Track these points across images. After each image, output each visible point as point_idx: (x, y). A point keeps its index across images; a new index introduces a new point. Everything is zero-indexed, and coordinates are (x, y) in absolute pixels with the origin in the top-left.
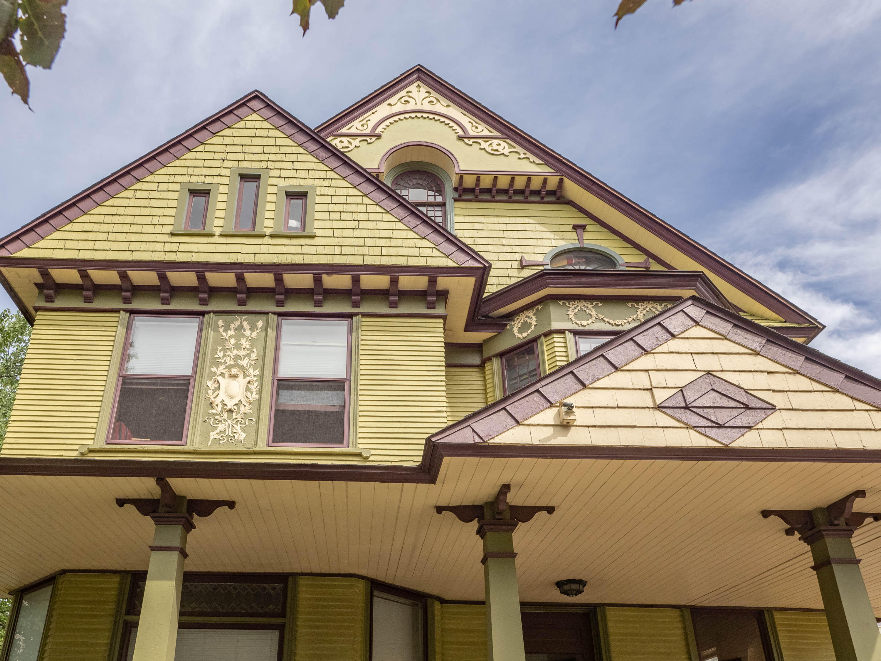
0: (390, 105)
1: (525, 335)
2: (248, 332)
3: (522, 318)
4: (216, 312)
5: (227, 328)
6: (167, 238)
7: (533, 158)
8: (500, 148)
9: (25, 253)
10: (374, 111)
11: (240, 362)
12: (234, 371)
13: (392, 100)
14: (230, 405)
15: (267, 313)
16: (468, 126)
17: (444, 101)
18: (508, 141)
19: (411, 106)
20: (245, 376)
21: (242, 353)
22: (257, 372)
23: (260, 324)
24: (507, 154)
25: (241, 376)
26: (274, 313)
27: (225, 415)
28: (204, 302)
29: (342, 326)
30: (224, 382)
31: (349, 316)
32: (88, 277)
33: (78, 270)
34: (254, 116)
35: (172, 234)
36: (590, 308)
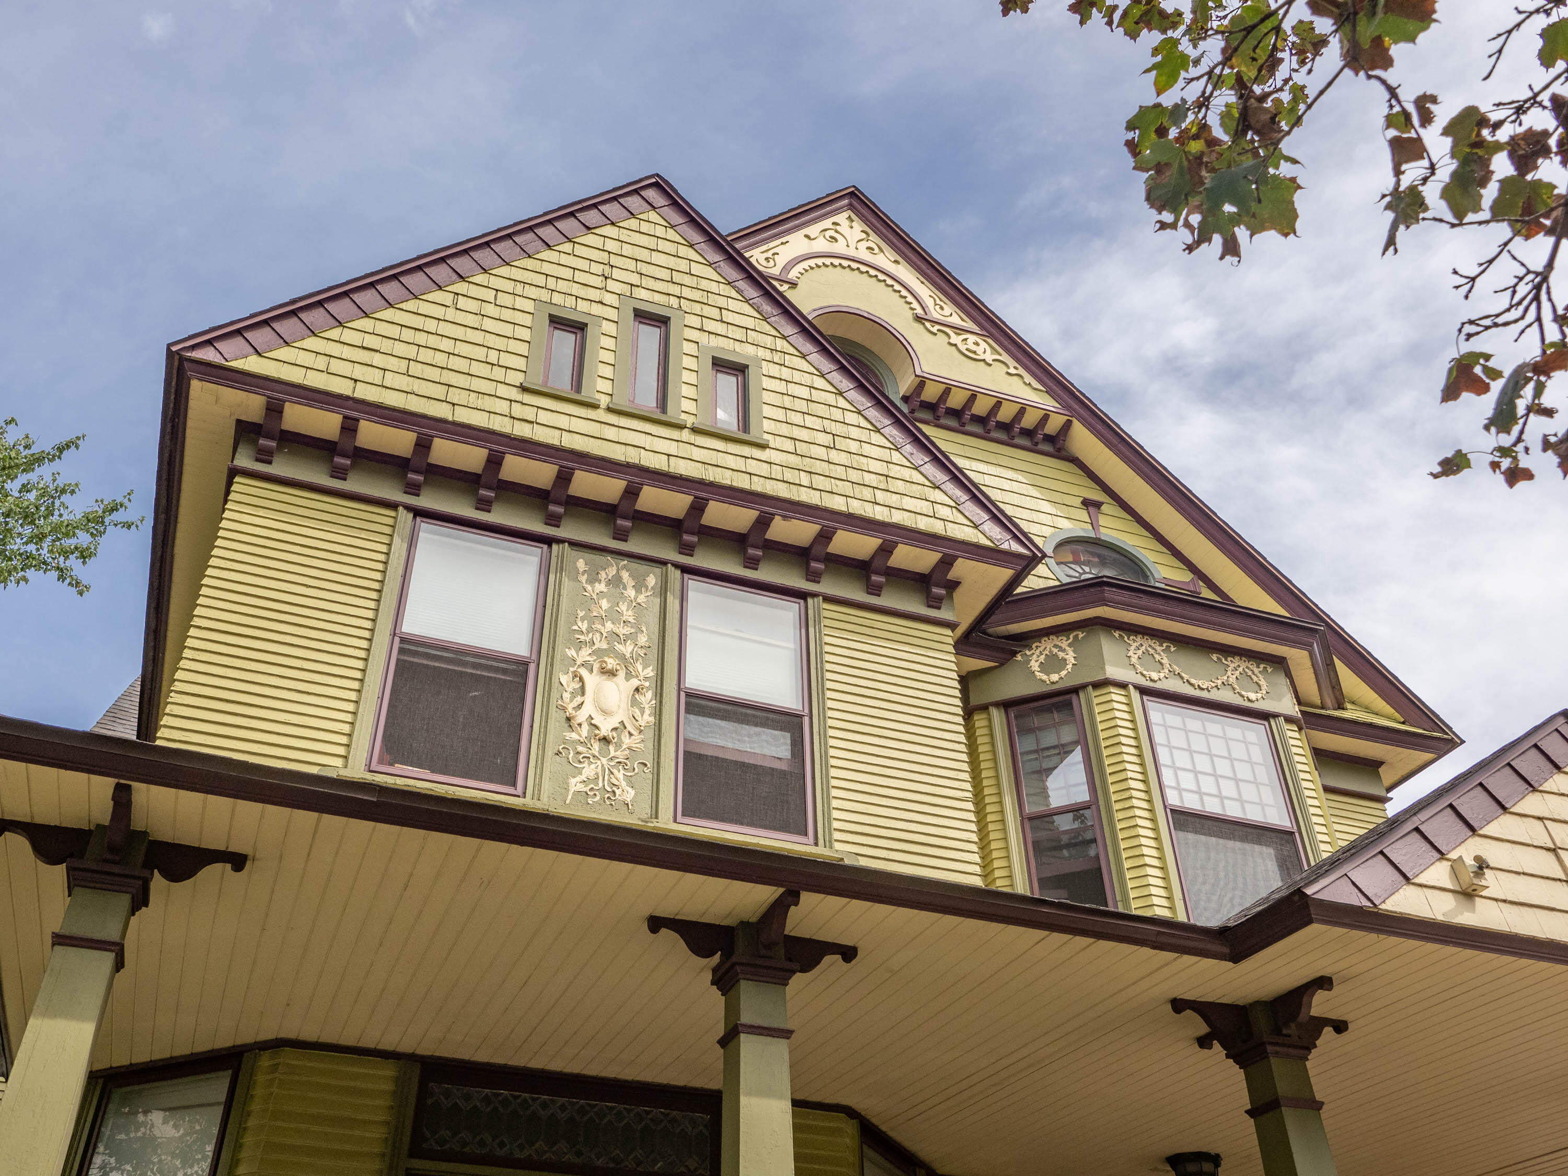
0: (807, 236)
1: (1055, 677)
2: (631, 593)
3: (1047, 645)
4: (574, 544)
5: (593, 580)
6: (514, 394)
7: (1028, 378)
8: (979, 350)
9: (252, 364)
10: (784, 240)
11: (619, 647)
12: (611, 663)
13: (813, 230)
14: (605, 731)
15: (664, 563)
16: (929, 303)
17: (891, 255)
18: (990, 341)
19: (839, 248)
20: (629, 676)
21: (623, 630)
22: (650, 672)
23: (651, 581)
24: (989, 361)
25: (622, 674)
26: (676, 566)
27: (596, 746)
28: (553, 520)
29: (789, 610)
30: (592, 680)
31: (802, 595)
32: (355, 431)
33: (345, 417)
34: (653, 216)
35: (524, 389)
36: (1159, 649)
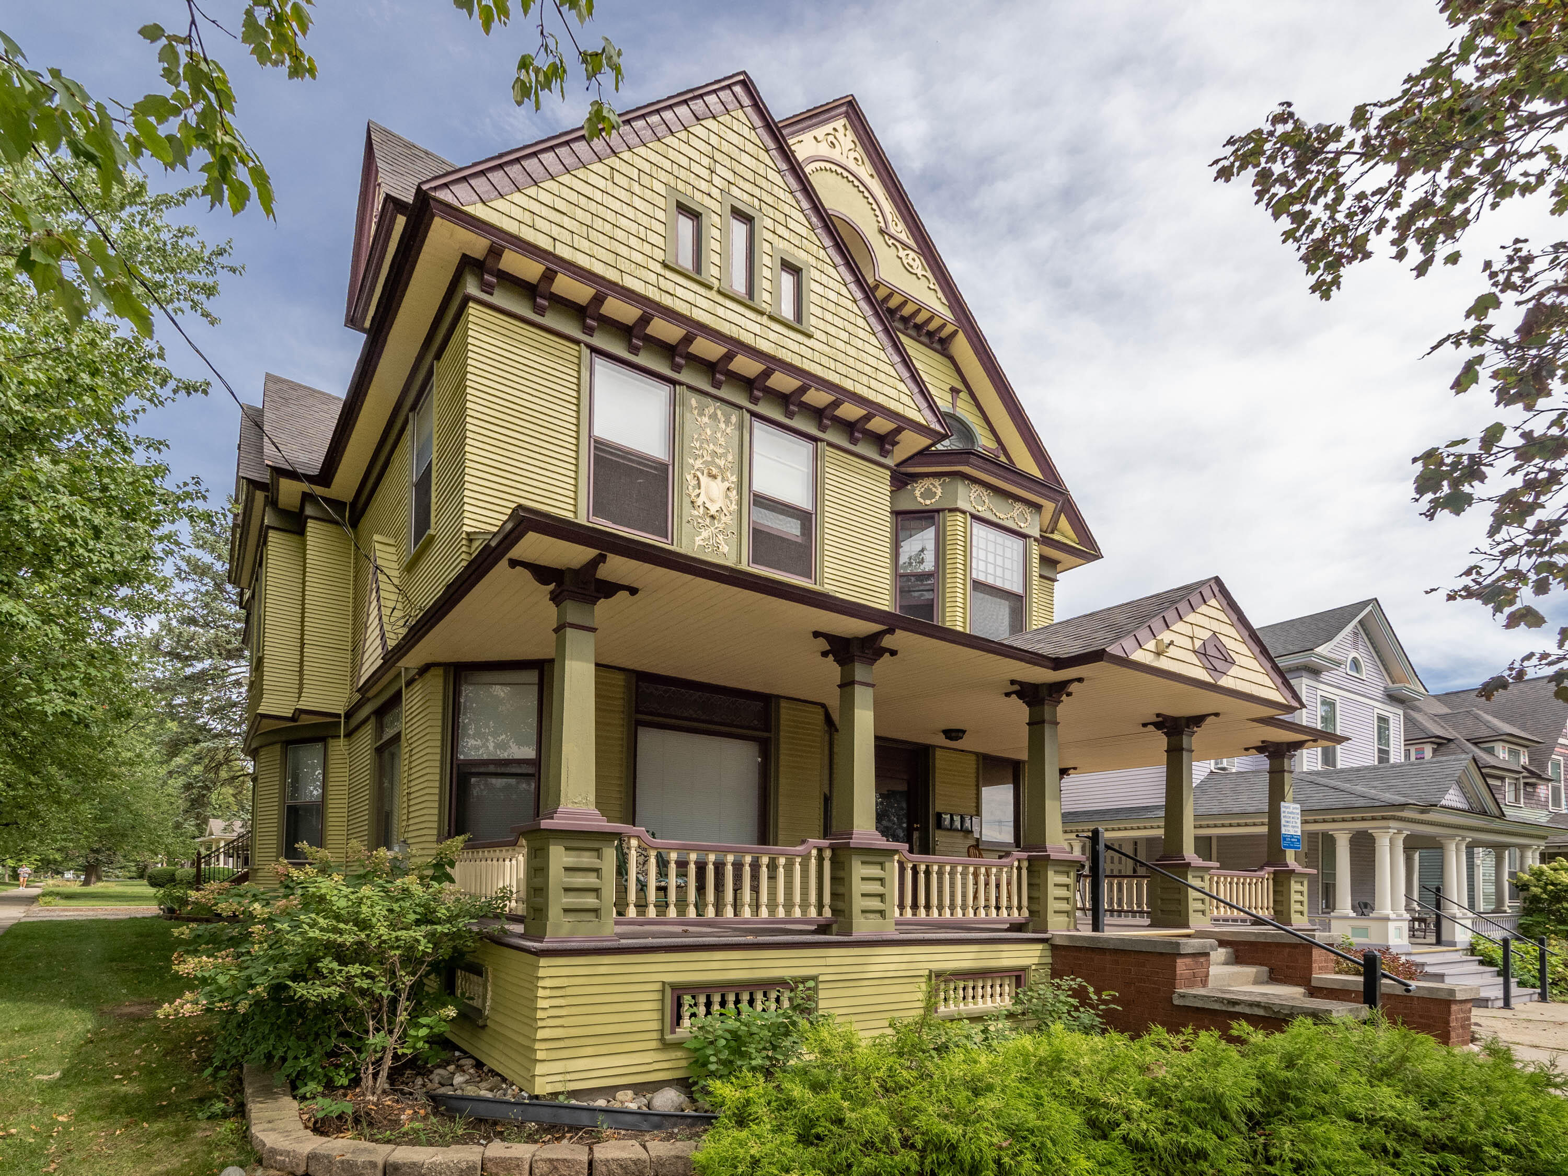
0: (815, 138)
1: (928, 502)
2: (723, 426)
3: (926, 483)
4: (689, 387)
5: (701, 414)
6: (658, 268)
7: (940, 294)
8: (915, 265)
9: (478, 211)
10: (800, 138)
11: (718, 461)
12: (715, 471)
13: (820, 132)
14: (713, 510)
15: (741, 408)
16: (889, 217)
17: (869, 168)
18: (922, 259)
19: (835, 154)
20: (723, 480)
21: (719, 450)
22: (734, 479)
23: (734, 419)
24: (920, 276)
25: (719, 478)
26: (748, 411)
27: (708, 520)
28: (675, 368)
29: (806, 448)
30: (704, 480)
31: (815, 439)
32: (552, 280)
33: (548, 268)
34: (740, 114)
35: (665, 265)
36: (985, 495)
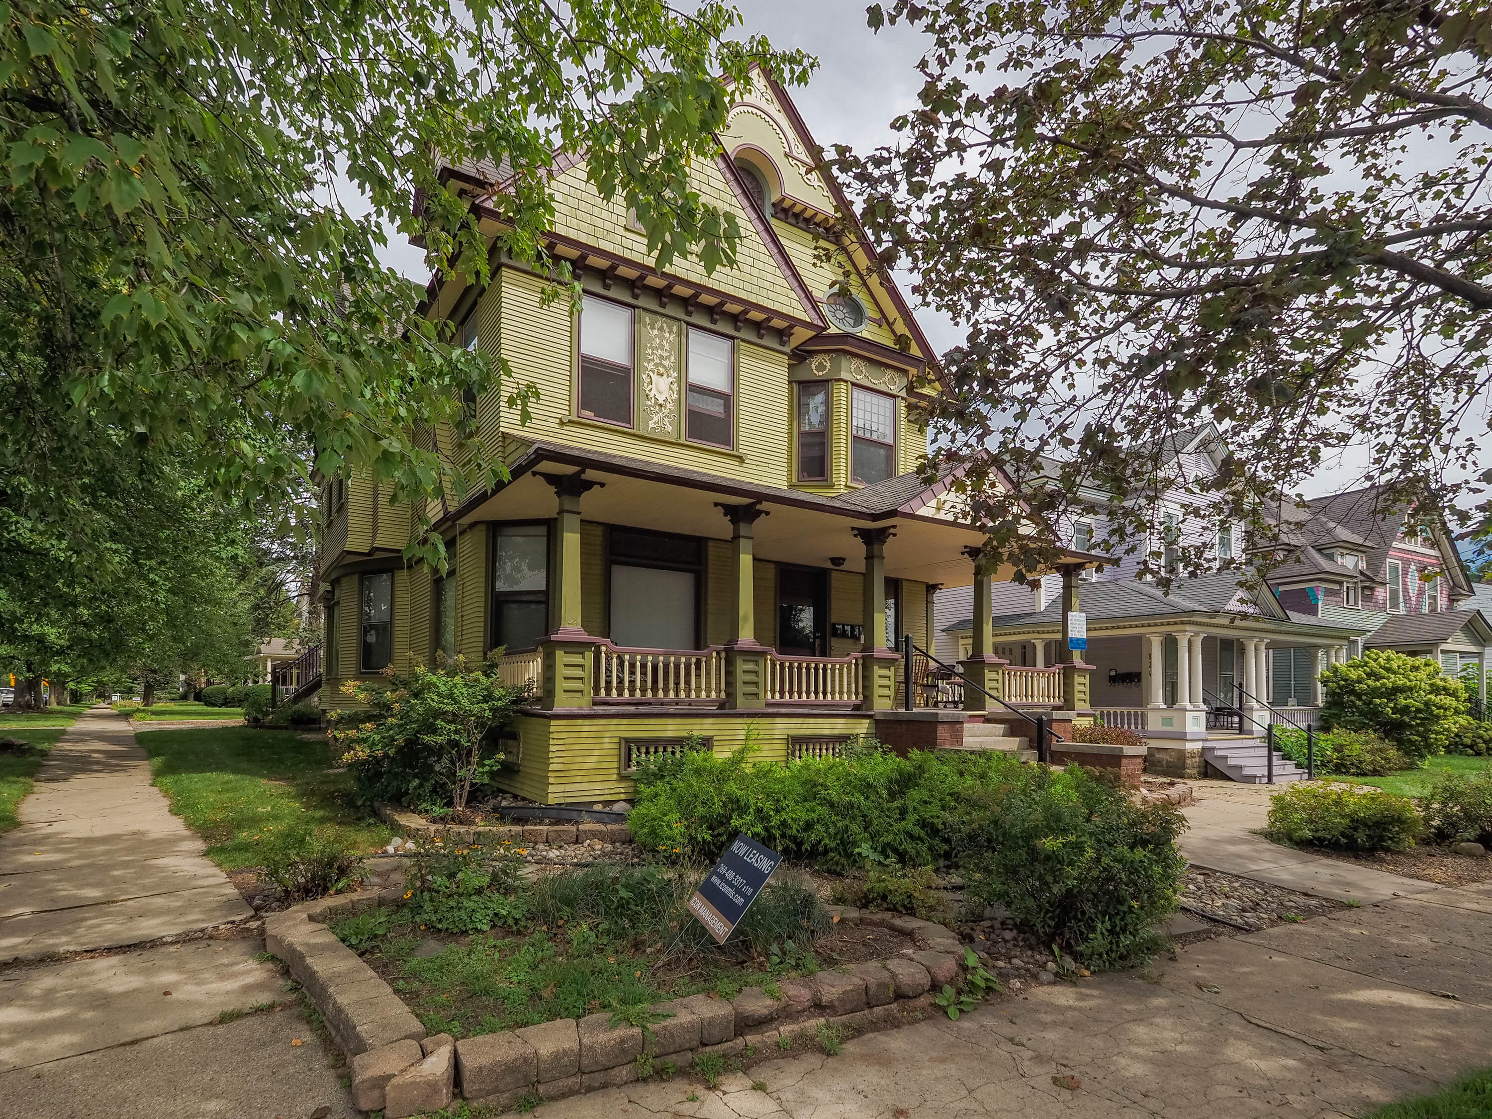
1: (820, 373)
2: (667, 335)
3: (820, 358)
4: (644, 309)
5: (653, 328)
6: (622, 231)
11: (664, 363)
12: (662, 370)
14: (660, 401)
15: (680, 320)
20: (668, 376)
21: (665, 354)
22: (676, 374)
23: (675, 329)
25: (665, 375)
26: (685, 322)
27: (658, 408)
28: (635, 297)
29: (726, 344)
30: (655, 377)
31: (732, 338)
32: (554, 248)
33: (551, 242)
35: (626, 229)
36: (862, 364)
